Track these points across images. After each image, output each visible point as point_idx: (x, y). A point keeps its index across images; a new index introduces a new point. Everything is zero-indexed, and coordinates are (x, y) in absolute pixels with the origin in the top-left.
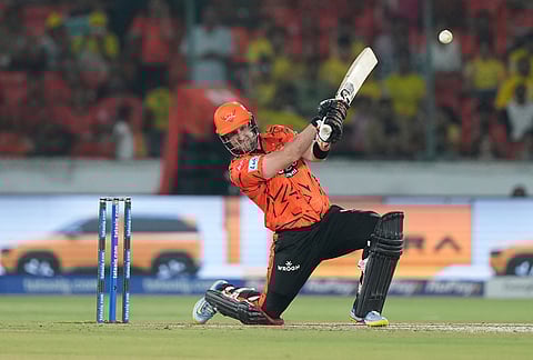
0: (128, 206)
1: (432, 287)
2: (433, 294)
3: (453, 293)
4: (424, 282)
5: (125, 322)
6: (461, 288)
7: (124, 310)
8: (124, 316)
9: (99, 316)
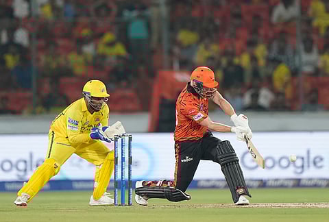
0: (130, 139)
1: (303, 182)
2: (304, 186)
3: (315, 186)
4: (299, 180)
5: (129, 205)
6: (320, 183)
7: (129, 198)
8: (129, 202)
9: (115, 202)
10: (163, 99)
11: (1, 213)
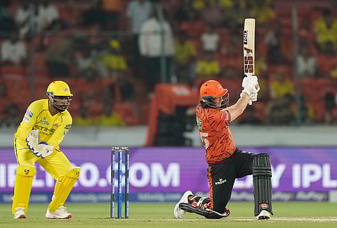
0: (127, 152)
1: (299, 196)
2: (300, 200)
6: (316, 197)
7: (126, 211)
8: (126, 214)
9: (111, 215)
10: (160, 112)
11: (2, 225)
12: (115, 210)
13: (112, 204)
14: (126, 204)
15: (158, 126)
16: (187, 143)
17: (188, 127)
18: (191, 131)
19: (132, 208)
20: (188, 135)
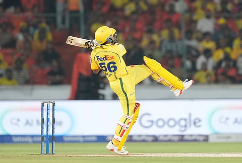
0: (54, 105)
1: (186, 138)
3: (195, 140)
4: (183, 136)
6: (198, 138)
7: (53, 149)
8: (52, 152)
9: (41, 152)
10: (80, 74)
12: (44, 148)
13: (42, 144)
14: (53, 144)
15: (79, 85)
16: (101, 97)
17: (102, 85)
18: (104, 88)
19: (57, 147)
20: (101, 92)
